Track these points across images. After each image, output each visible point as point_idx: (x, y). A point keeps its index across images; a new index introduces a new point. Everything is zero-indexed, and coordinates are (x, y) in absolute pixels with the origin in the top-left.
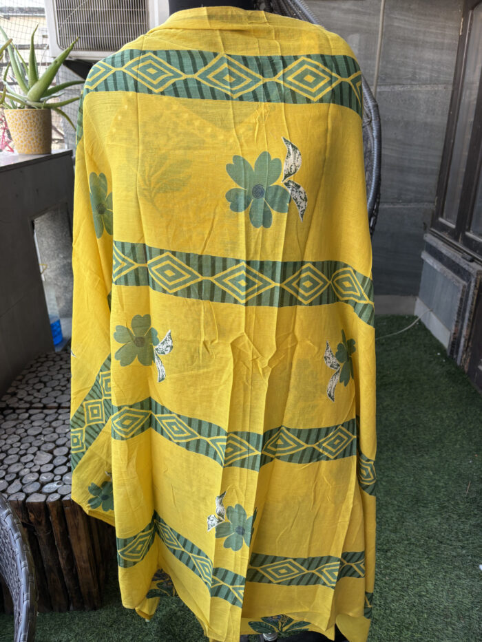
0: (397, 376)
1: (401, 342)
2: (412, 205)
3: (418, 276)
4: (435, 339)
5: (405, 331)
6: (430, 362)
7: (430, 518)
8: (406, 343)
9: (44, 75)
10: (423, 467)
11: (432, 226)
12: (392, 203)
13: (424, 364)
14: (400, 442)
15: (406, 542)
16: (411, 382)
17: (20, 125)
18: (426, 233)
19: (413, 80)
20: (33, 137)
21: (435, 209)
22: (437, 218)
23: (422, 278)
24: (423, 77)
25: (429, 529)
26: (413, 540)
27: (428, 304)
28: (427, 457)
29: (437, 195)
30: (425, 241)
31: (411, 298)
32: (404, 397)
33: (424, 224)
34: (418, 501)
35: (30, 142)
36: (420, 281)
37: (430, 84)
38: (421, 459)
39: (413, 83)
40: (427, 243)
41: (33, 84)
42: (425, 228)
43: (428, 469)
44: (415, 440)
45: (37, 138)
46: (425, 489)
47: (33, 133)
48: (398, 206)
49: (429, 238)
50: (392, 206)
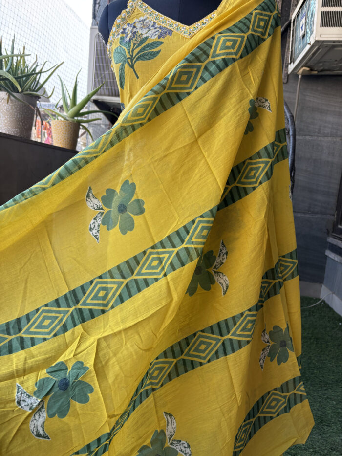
0: (306, 334)
1: (310, 313)
2: (319, 216)
3: (322, 268)
4: (337, 314)
5: (313, 307)
6: (333, 328)
7: (334, 434)
8: (314, 314)
9: (80, 103)
10: (328, 398)
11: (333, 232)
12: (304, 213)
13: (328, 329)
14: (308, 378)
15: (311, 450)
16: (317, 339)
17: (59, 130)
18: (329, 236)
19: (319, 134)
20: (66, 138)
21: (335, 220)
22: (337, 225)
23: (327, 270)
24: (326, 132)
25: (333, 443)
26: (317, 449)
27: (331, 289)
28: (331, 391)
29: (336, 210)
30: (328, 243)
31: (317, 285)
32: (312, 348)
33: (327, 230)
34: (322, 421)
35: (63, 141)
36: (324, 272)
37: (330, 137)
38: (326, 392)
39: (319, 135)
40: (330, 243)
41: (72, 107)
42: (328, 233)
43: (331, 399)
44: (321, 378)
45: (68, 139)
46: (329, 414)
47: (67, 135)
48: (308, 216)
49: (331, 240)
50: (303, 215)
